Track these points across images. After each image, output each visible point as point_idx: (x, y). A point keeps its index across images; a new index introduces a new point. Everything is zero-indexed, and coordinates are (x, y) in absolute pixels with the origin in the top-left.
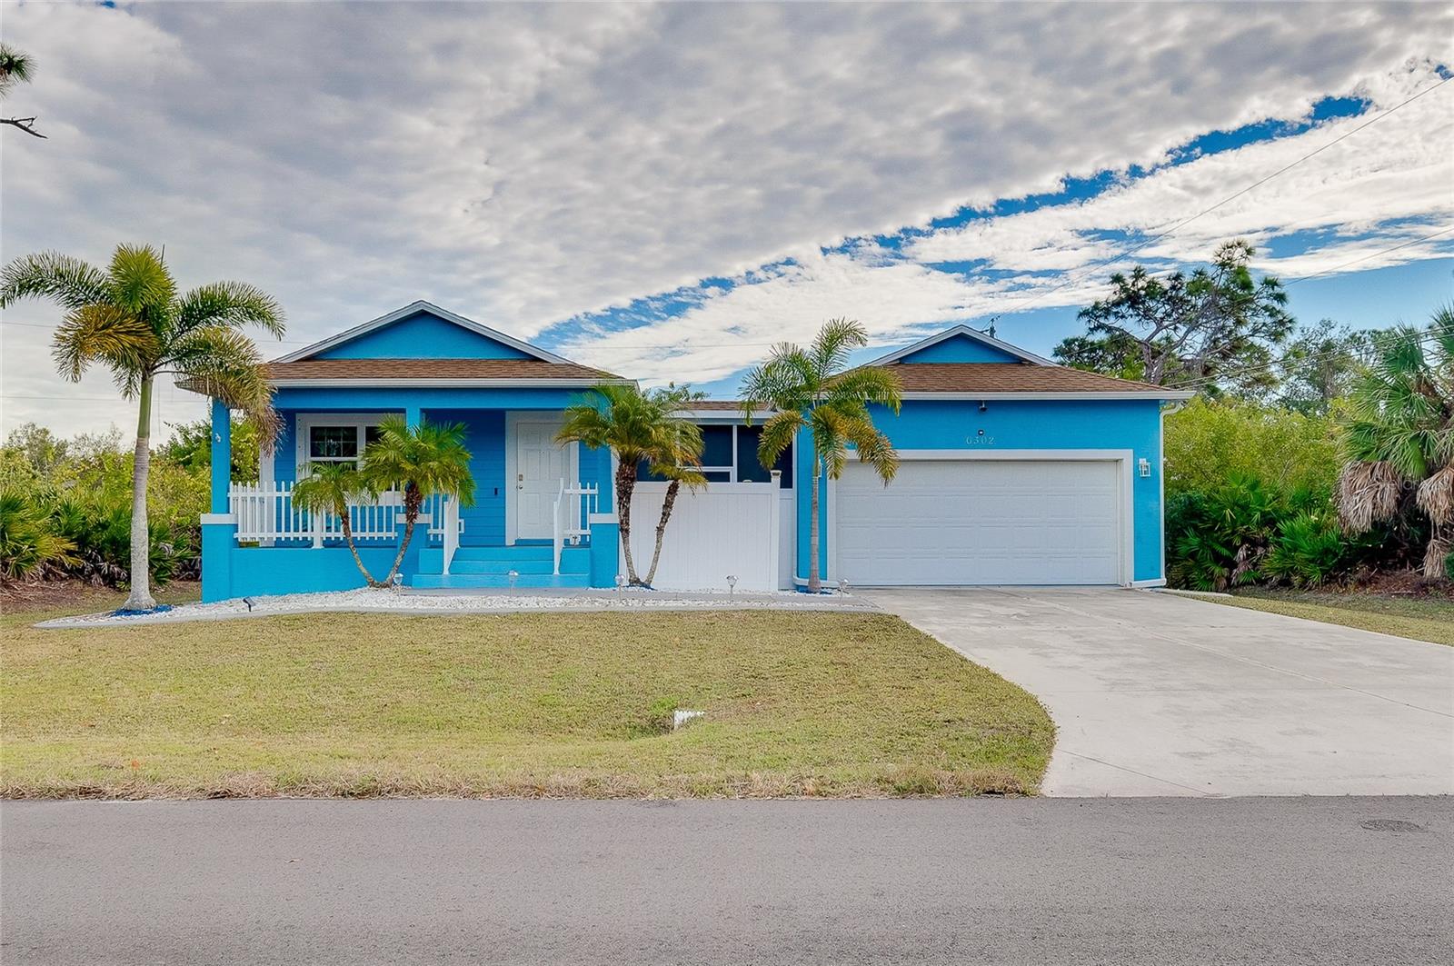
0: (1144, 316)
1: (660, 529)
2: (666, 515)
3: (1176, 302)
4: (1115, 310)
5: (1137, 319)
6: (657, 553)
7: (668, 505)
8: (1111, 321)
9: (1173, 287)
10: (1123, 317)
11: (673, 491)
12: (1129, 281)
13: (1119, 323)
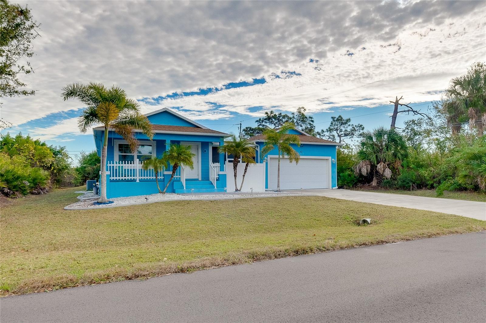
0: (271, 123)
1: (244, 176)
2: (245, 172)
3: (279, 120)
4: (265, 121)
5: (269, 123)
6: (243, 182)
7: (246, 169)
8: (264, 123)
9: (279, 116)
10: (266, 123)
11: (247, 165)
12: (269, 114)
13: (266, 124)
